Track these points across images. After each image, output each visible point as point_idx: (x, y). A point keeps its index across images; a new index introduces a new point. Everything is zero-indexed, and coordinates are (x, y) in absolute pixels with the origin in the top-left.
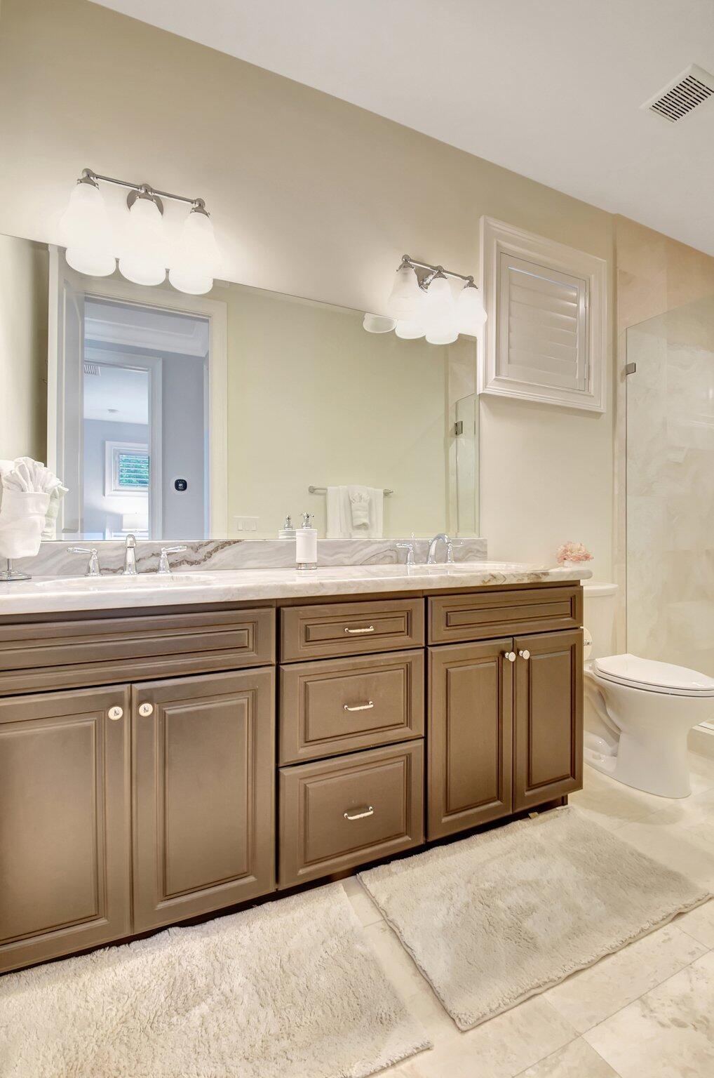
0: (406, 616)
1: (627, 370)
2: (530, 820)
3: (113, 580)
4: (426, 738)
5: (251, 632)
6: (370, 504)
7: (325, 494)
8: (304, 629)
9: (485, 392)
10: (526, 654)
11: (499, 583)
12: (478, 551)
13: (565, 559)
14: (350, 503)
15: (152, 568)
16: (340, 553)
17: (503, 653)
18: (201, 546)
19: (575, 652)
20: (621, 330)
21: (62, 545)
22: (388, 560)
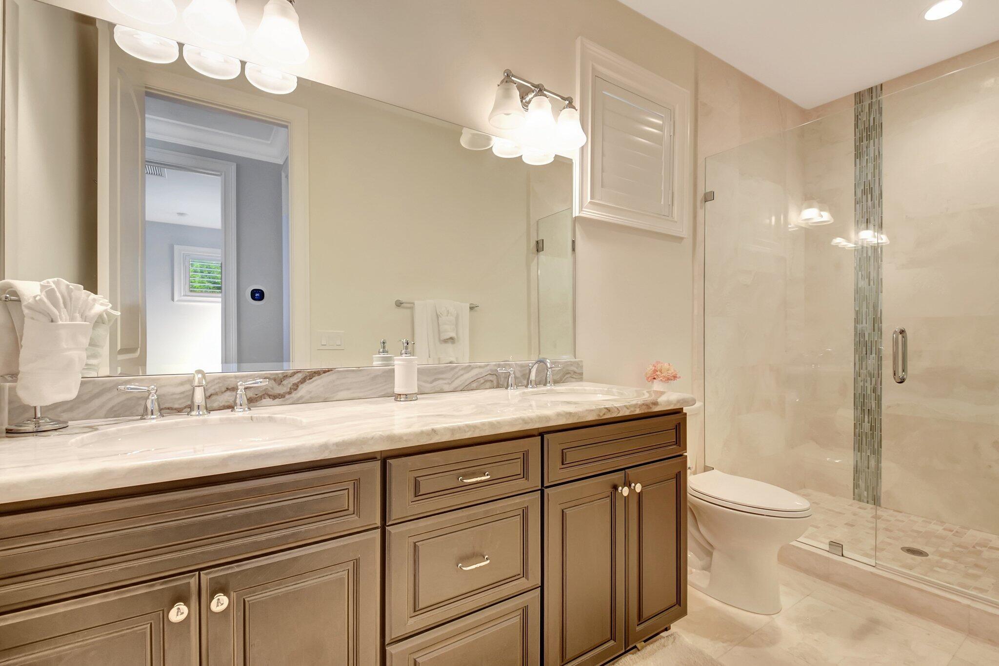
0: (522, 458)
1: (705, 198)
2: (639, 653)
3: (177, 424)
4: (542, 587)
5: (351, 492)
6: (457, 318)
7: (412, 308)
8: (413, 482)
9: (580, 215)
10: (638, 488)
11: (614, 415)
12: (575, 372)
13: (655, 379)
14: (438, 317)
15: (227, 404)
16: (439, 379)
17: (615, 488)
18: (286, 377)
19: (680, 480)
20: (701, 161)
21: (110, 381)
22: (488, 384)
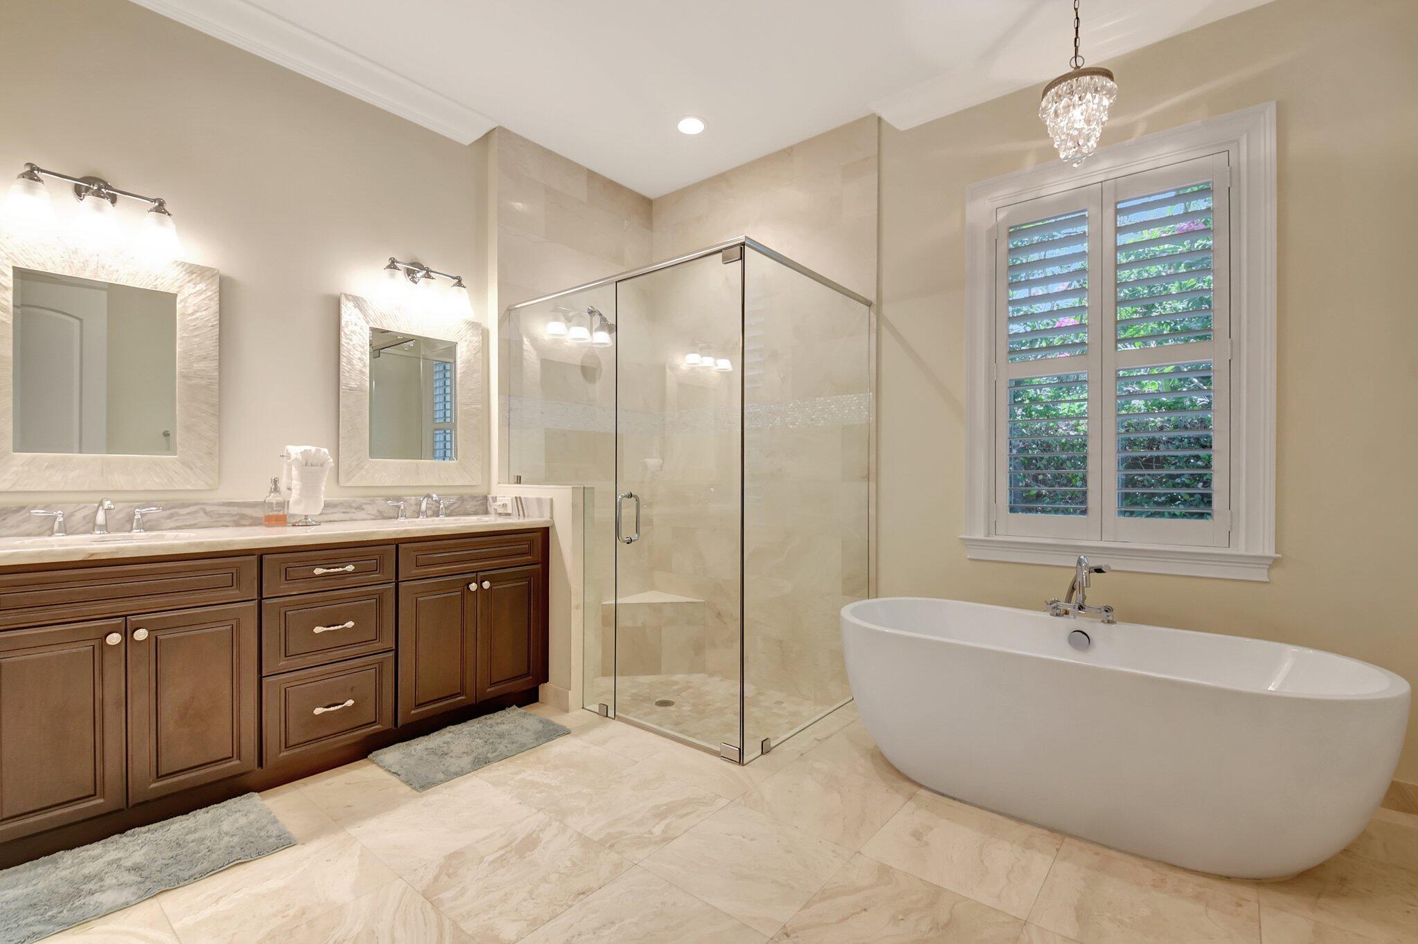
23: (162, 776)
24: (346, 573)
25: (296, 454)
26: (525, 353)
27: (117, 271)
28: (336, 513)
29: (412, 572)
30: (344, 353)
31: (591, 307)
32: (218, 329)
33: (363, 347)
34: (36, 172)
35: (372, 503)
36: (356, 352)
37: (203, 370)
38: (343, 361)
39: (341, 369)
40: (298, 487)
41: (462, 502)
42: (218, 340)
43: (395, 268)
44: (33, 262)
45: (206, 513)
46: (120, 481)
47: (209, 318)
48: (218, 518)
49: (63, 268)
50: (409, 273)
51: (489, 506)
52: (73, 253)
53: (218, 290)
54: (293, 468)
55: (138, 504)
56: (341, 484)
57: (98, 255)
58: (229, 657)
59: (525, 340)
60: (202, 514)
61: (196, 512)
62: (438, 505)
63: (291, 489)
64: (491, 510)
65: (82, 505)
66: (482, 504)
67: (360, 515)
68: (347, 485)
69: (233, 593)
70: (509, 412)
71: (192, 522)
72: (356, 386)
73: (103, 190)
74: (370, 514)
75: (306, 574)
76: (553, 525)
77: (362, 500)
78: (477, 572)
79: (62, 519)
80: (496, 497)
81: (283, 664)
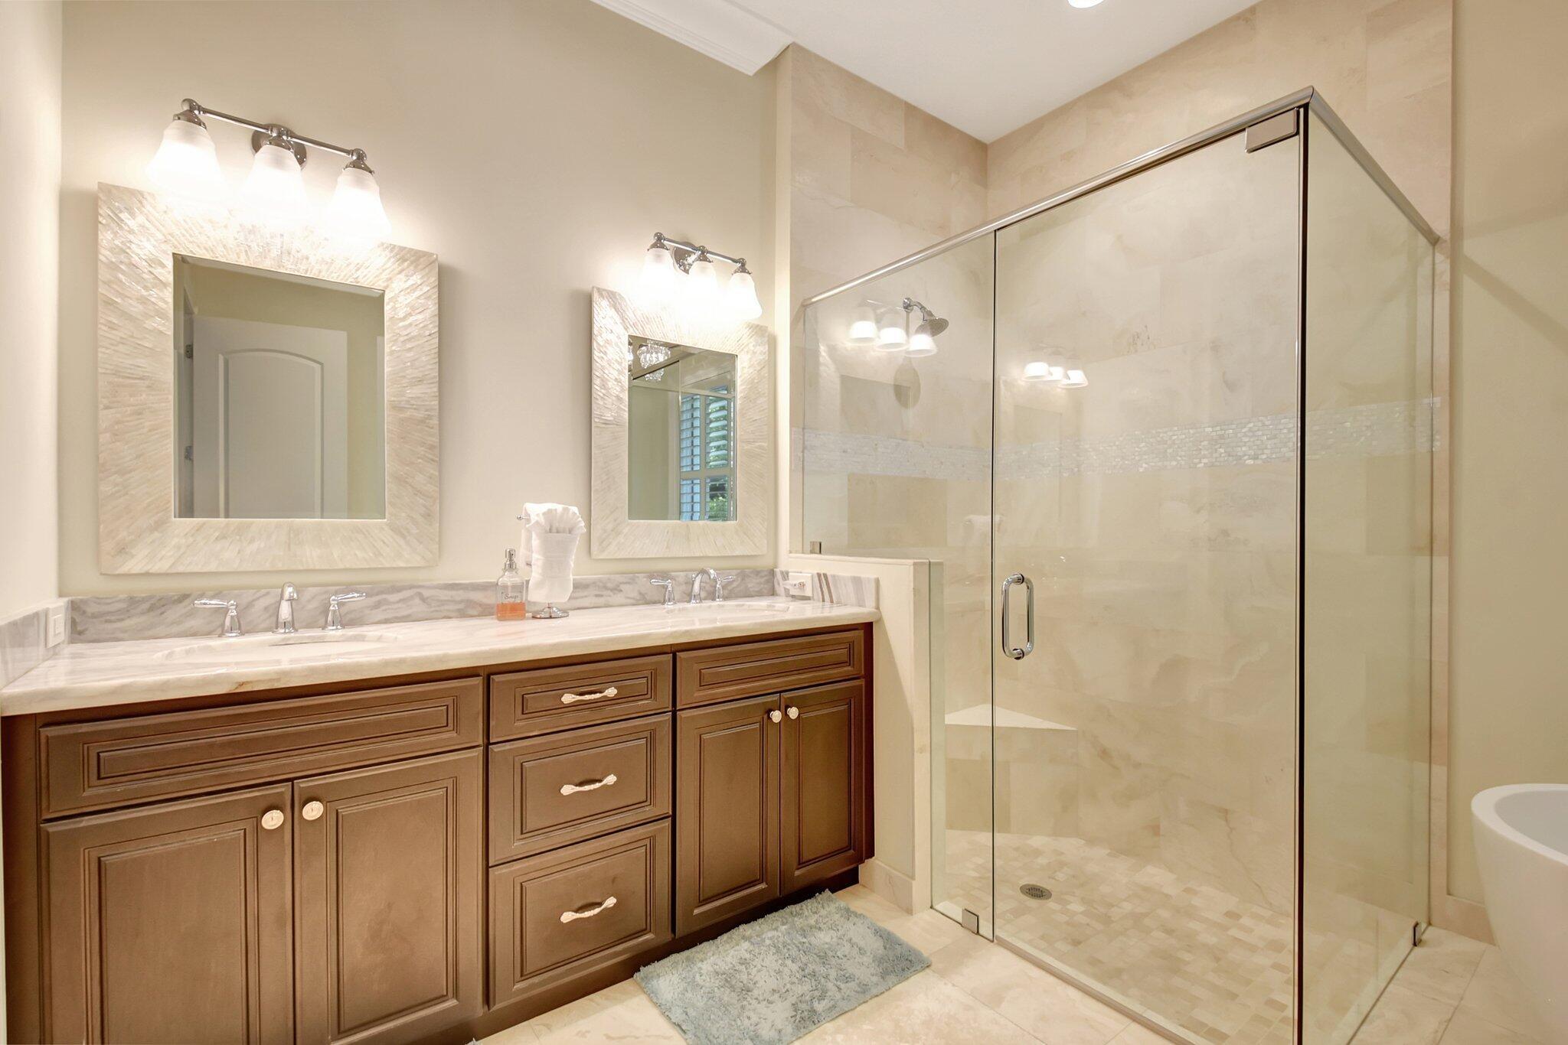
23: (345, 1032)
24: (606, 699)
25: (538, 515)
26: (822, 368)
27: (307, 258)
28: (586, 596)
29: (695, 695)
30: (596, 373)
31: (908, 299)
32: (437, 340)
33: (620, 364)
34: (196, 112)
35: (631, 582)
36: (612, 371)
37: (419, 398)
38: (596, 382)
39: (594, 395)
40: (540, 563)
41: (743, 580)
42: (437, 355)
43: (663, 246)
44: (198, 246)
45: (423, 600)
46: (311, 556)
47: (425, 323)
48: (439, 606)
49: (237, 254)
50: (680, 257)
51: (776, 584)
52: (250, 232)
53: (437, 283)
54: (534, 536)
55: (338, 588)
56: (593, 557)
57: (282, 235)
58: (442, 840)
59: (822, 349)
60: (417, 601)
61: (411, 598)
62: (714, 584)
63: (531, 565)
64: (780, 589)
65: (264, 591)
66: (767, 582)
67: (618, 598)
68: (601, 557)
69: (448, 737)
70: (803, 452)
71: (405, 613)
72: (612, 419)
73: (285, 137)
74: (628, 598)
75: (549, 704)
76: (880, 620)
77: (619, 578)
78: (780, 692)
79: (235, 613)
80: (787, 573)
81: (519, 847)
